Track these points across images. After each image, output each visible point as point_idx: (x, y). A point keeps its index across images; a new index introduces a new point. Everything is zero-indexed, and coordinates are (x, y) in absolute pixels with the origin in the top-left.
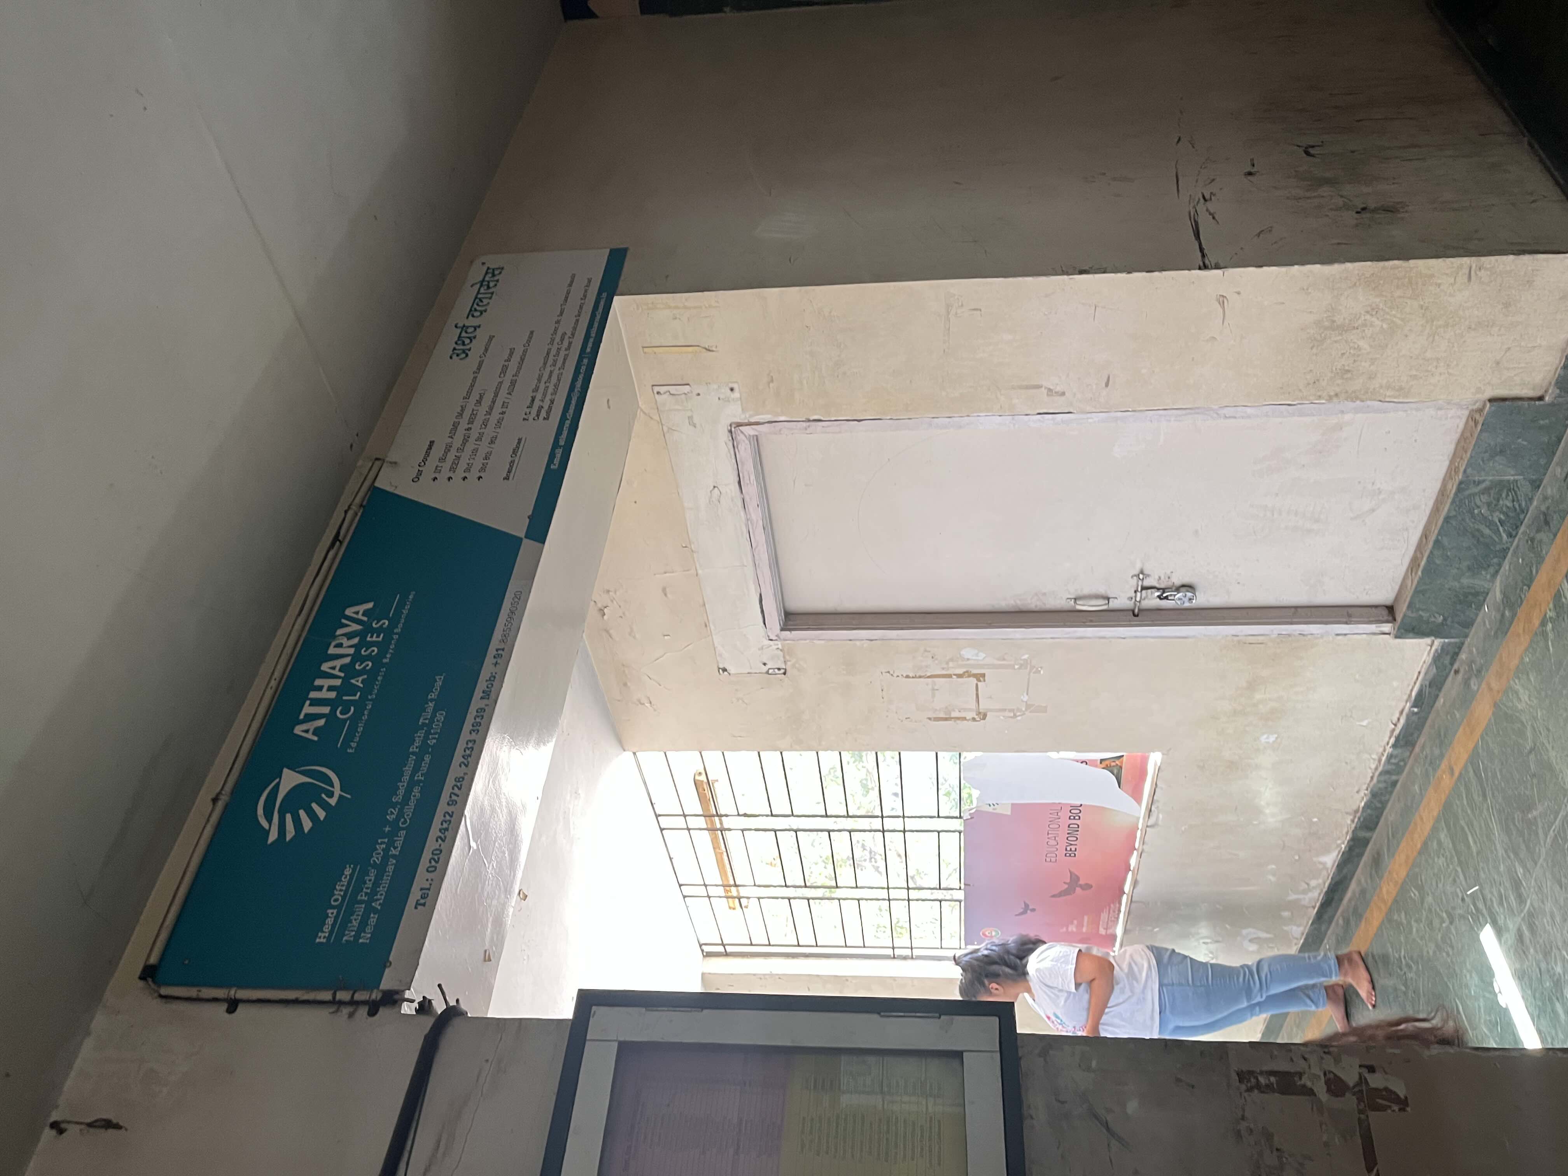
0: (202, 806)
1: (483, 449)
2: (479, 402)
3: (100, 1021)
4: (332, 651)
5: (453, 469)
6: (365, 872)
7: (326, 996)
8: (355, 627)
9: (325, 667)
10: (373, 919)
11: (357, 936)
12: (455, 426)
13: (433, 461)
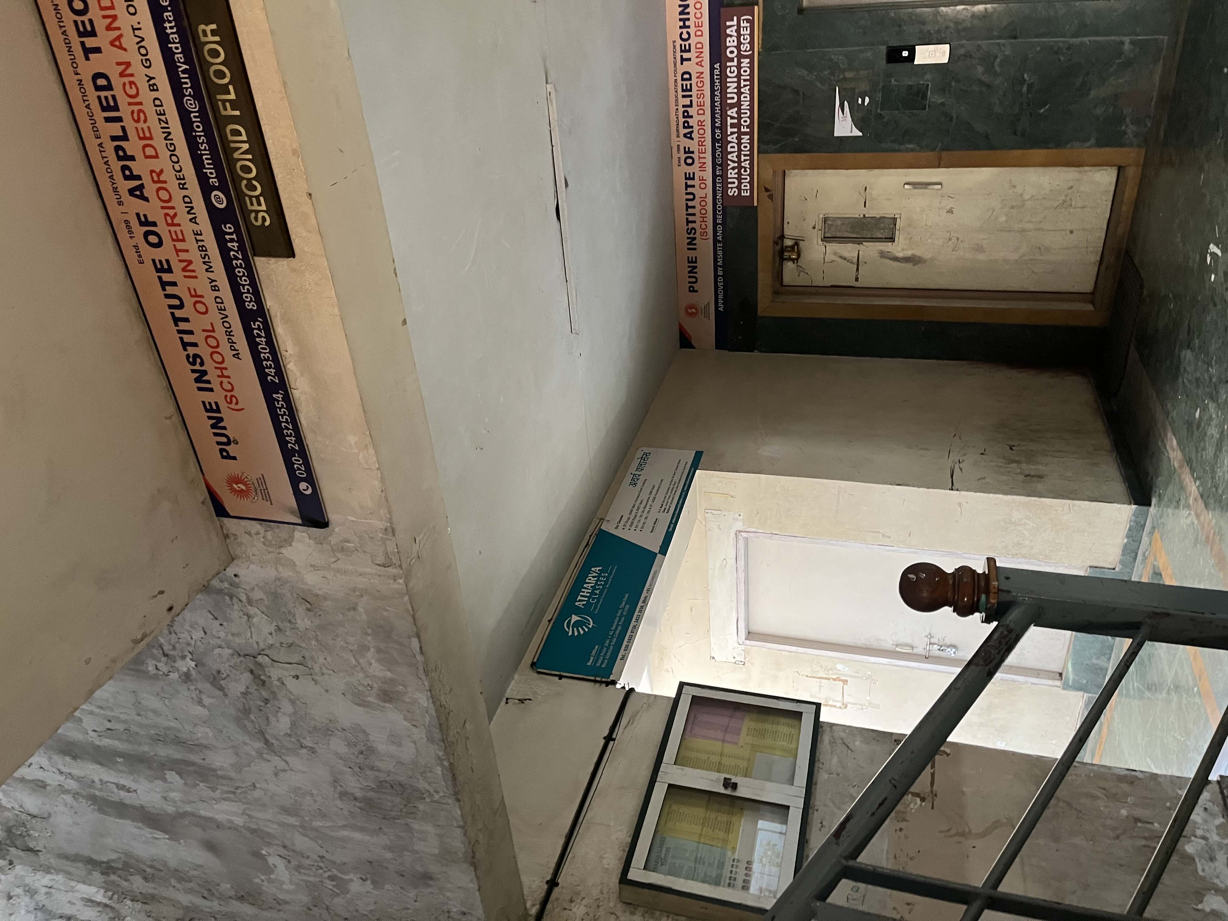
0: (545, 621)
1: (643, 520)
2: (641, 503)
3: (516, 676)
4: (587, 581)
5: (631, 526)
6: (602, 648)
7: (593, 678)
8: (595, 574)
9: (585, 586)
10: (606, 661)
11: (601, 665)
12: (631, 511)
13: (622, 522)
